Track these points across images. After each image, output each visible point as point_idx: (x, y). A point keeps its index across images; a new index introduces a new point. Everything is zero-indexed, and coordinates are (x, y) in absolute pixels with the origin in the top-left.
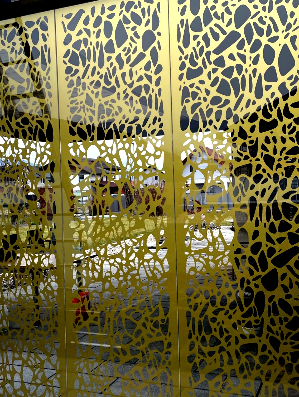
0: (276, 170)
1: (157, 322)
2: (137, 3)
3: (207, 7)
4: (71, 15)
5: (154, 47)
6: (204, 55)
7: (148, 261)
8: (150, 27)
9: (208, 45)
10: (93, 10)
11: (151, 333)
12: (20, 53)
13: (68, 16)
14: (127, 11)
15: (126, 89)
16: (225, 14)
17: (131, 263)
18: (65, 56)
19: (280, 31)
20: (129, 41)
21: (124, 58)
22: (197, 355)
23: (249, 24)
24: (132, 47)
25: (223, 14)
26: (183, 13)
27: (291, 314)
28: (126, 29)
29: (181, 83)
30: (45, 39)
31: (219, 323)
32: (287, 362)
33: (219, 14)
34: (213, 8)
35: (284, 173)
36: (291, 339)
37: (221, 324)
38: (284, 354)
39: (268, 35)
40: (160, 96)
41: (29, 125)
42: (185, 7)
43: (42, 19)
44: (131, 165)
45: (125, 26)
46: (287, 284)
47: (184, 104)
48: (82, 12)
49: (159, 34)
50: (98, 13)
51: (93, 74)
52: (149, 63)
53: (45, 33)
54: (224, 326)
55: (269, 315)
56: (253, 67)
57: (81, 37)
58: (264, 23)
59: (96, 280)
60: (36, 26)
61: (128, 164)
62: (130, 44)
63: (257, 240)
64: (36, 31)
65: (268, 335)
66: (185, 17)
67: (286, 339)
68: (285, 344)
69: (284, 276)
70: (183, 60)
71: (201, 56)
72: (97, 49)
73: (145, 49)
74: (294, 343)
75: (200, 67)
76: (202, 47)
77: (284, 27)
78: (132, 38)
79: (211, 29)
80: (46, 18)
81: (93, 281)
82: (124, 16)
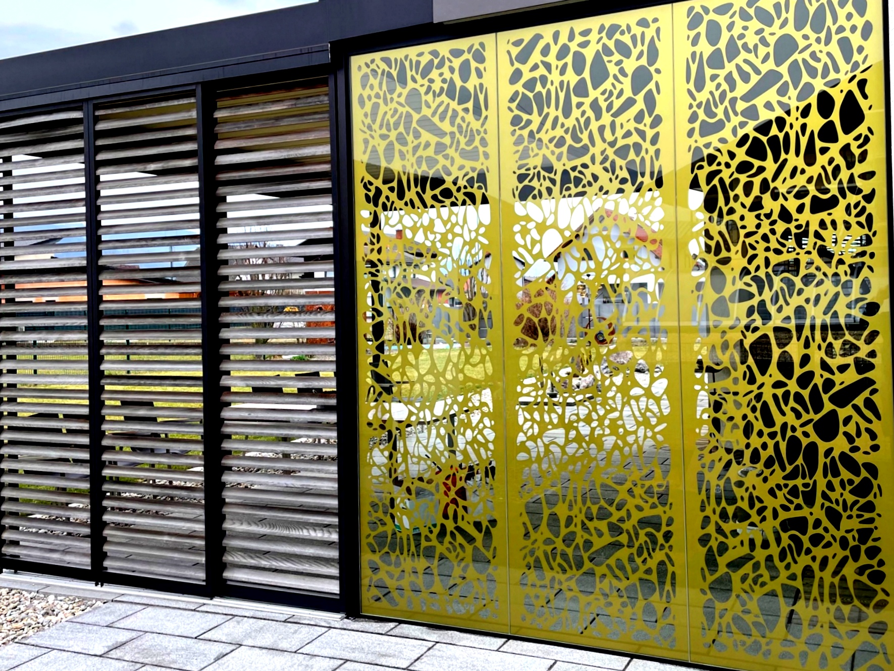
0: (837, 268)
1: (651, 487)
2: (624, 27)
3: (732, 36)
4: (521, 41)
5: (650, 91)
6: (726, 103)
7: (637, 399)
8: (644, 61)
9: (732, 89)
10: (556, 36)
11: (642, 503)
12: (440, 95)
13: (517, 43)
14: (610, 37)
15: (605, 149)
16: (760, 45)
17: (610, 402)
18: (512, 100)
19: (843, 71)
20: (611, 80)
21: (604, 105)
22: (714, 534)
23: (796, 61)
24: (615, 88)
25: (756, 46)
26: (695, 42)
27: (858, 474)
28: (607, 64)
29: (691, 141)
30: (480, 75)
31: (747, 489)
32: (852, 543)
33: (751, 46)
34: (742, 36)
35: (849, 271)
36: (858, 510)
37: (751, 489)
38: (848, 531)
39: (824, 77)
40: (657, 159)
41: (453, 199)
42: (698, 35)
43: (477, 46)
44: (610, 259)
45: (606, 59)
46: (853, 433)
47: (696, 171)
48: (538, 37)
49: (658, 71)
50: (563, 39)
51: (554, 127)
52: (642, 111)
53: (481, 67)
54: (755, 494)
55: (825, 476)
56: (802, 121)
57: (537, 74)
58: (818, 60)
59: (555, 427)
60: (466, 56)
61: (606, 256)
62: (613, 85)
63: (806, 369)
64: (466, 63)
65: (823, 505)
66: (697, 49)
67: (851, 510)
68: (850, 517)
69: (847, 420)
70: (695, 108)
71: (722, 104)
72: (562, 91)
73: (636, 91)
74: (862, 516)
75: (721, 120)
76: (724, 92)
77: (849, 67)
78: (615, 77)
79: (738, 67)
80: (482, 45)
81: (550, 427)
82: (604, 45)
